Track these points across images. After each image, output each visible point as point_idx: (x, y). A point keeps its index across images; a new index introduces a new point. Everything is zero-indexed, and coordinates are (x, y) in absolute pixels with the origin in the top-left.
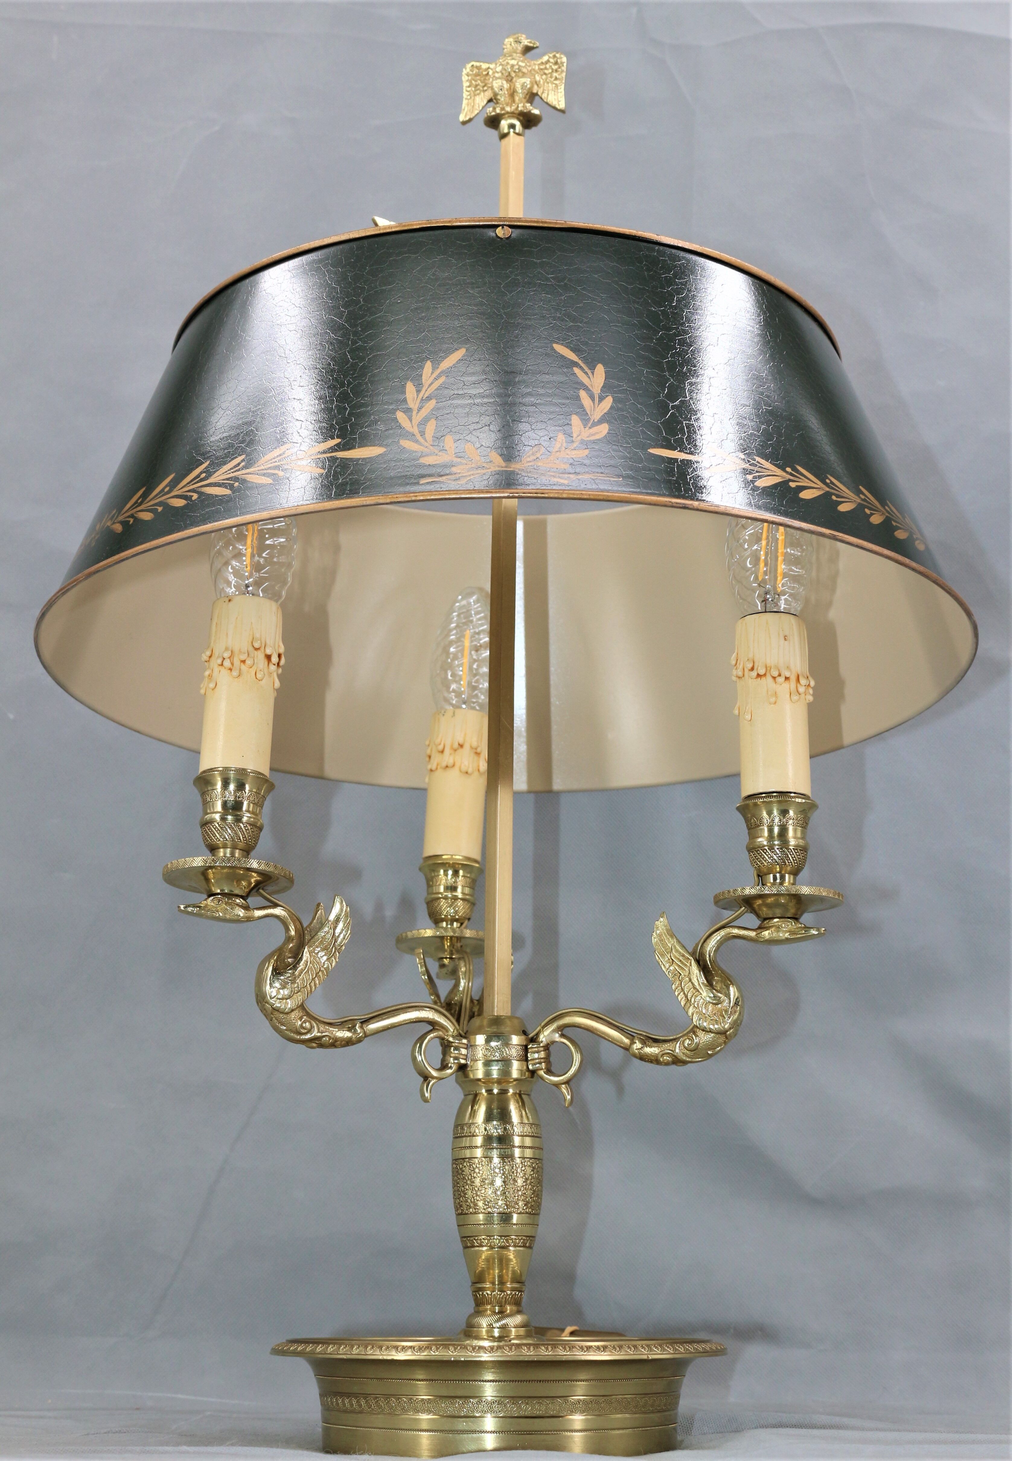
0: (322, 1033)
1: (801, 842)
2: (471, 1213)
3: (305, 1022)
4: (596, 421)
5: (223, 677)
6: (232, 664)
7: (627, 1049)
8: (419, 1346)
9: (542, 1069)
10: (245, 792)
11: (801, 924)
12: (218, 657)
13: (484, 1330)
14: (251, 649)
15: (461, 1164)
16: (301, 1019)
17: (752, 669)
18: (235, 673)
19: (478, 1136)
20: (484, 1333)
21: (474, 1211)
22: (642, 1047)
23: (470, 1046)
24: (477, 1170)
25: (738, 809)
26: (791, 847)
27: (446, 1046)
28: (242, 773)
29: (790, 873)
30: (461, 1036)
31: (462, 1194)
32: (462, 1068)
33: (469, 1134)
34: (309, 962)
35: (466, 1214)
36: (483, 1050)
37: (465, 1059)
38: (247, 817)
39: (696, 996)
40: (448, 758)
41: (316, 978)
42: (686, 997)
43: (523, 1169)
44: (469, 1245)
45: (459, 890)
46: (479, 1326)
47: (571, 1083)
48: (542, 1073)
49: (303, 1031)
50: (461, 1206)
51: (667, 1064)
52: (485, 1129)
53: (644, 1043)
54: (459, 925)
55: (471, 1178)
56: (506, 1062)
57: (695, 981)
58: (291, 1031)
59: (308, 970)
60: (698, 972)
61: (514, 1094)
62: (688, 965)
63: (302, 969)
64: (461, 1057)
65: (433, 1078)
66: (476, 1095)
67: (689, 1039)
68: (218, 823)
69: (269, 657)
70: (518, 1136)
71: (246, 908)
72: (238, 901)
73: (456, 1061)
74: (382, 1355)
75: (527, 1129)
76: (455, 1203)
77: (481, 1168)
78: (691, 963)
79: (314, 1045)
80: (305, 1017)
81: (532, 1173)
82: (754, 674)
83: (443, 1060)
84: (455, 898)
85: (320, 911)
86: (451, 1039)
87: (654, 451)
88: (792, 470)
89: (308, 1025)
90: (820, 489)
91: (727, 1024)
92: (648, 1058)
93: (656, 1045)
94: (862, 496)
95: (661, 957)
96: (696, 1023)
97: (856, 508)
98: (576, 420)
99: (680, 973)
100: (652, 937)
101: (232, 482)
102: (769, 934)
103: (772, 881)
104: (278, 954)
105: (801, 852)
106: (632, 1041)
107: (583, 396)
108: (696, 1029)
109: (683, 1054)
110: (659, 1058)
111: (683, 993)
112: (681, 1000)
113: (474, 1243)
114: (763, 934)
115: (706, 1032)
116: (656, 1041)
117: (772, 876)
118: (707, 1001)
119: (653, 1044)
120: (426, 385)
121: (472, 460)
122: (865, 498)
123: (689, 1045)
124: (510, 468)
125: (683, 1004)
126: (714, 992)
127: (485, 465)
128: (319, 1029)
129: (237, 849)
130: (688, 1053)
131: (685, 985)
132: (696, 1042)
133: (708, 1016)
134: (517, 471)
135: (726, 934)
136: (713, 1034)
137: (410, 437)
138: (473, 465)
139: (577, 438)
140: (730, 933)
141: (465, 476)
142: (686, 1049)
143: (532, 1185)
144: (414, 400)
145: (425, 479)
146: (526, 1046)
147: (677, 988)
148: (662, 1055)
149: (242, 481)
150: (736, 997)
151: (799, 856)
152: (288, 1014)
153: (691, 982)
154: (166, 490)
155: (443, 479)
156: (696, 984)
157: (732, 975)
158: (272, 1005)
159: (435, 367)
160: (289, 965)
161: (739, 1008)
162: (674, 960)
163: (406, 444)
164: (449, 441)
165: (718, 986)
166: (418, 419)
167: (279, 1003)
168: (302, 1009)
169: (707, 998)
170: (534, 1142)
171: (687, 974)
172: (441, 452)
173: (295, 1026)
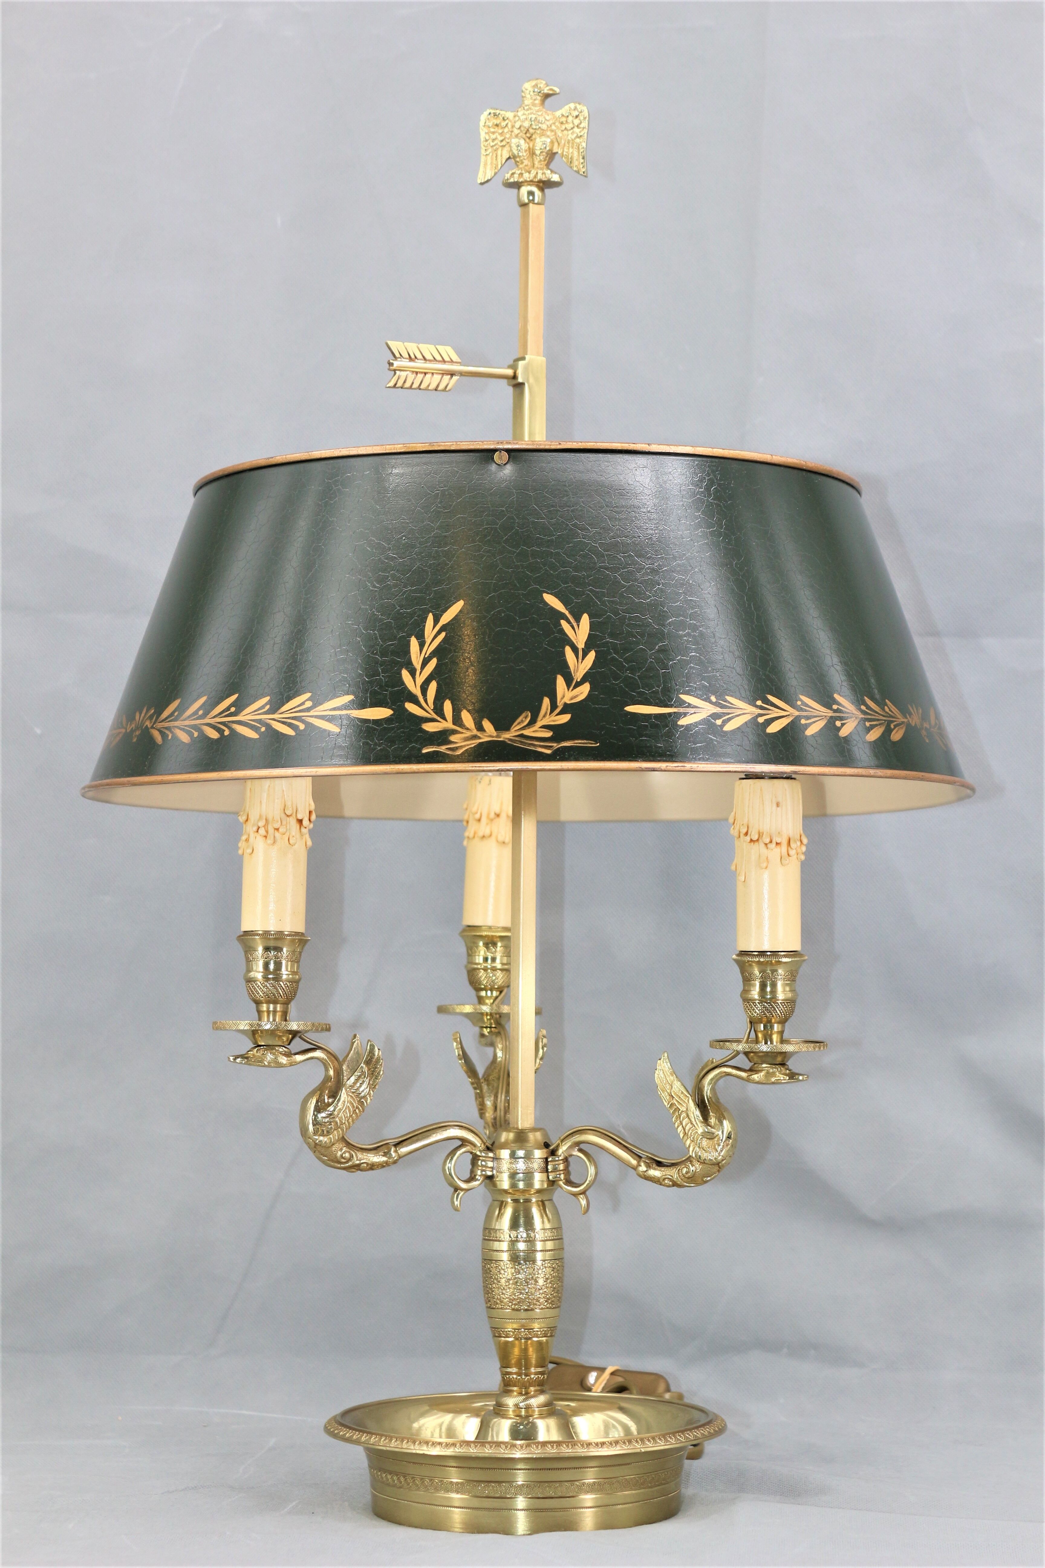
0: (360, 1160)
1: (790, 995)
2: (498, 1308)
3: (344, 1153)
4: (578, 680)
5: (259, 844)
6: (267, 832)
7: (635, 1168)
8: (446, 1443)
9: (561, 1180)
10: (284, 953)
11: (787, 1069)
12: (253, 825)
13: (511, 1410)
14: (283, 816)
15: (489, 1264)
16: (341, 1150)
17: (746, 834)
18: (270, 841)
19: (503, 1241)
20: (511, 1413)
21: (500, 1307)
22: (647, 1171)
23: (496, 1159)
24: (502, 1272)
25: (735, 960)
26: (779, 1002)
27: (475, 1159)
28: (280, 935)
29: (778, 1023)
30: (488, 1149)
31: (490, 1291)
32: (490, 1178)
33: (496, 1239)
34: (346, 1102)
35: (493, 1308)
36: (508, 1163)
37: (492, 1171)
38: (286, 975)
39: (693, 1130)
40: (484, 829)
41: (353, 1115)
42: (684, 1130)
43: (544, 1270)
44: (497, 1335)
45: (498, 961)
46: (507, 1405)
47: (587, 1193)
48: (561, 1183)
49: (343, 1160)
50: (489, 1301)
51: (669, 1186)
52: (510, 1237)
53: (648, 1166)
54: (498, 993)
55: (498, 1279)
56: (529, 1175)
57: (691, 1115)
58: (332, 1161)
59: (346, 1109)
60: (694, 1109)
61: (537, 1201)
62: (686, 1101)
63: (340, 1109)
64: (488, 1169)
65: (462, 1190)
66: (502, 1202)
67: (686, 1168)
68: (260, 982)
69: (300, 822)
70: (541, 1241)
71: (288, 1055)
72: (281, 1050)
73: (484, 1173)
74: (415, 1449)
75: (548, 1234)
76: (485, 1297)
77: (506, 1270)
78: (688, 1100)
79: (354, 1170)
80: (345, 1148)
81: (552, 1272)
82: (748, 838)
83: (472, 1172)
84: (494, 969)
85: (356, 1042)
86: (478, 1153)
87: (630, 709)
88: (762, 703)
89: (347, 1155)
90: (789, 715)
91: (720, 1155)
92: (652, 1179)
93: (659, 1168)
94: (835, 707)
95: (661, 1092)
96: (692, 1153)
97: (826, 724)
98: (560, 681)
99: (679, 1108)
100: (656, 1075)
101: (258, 725)
102: (758, 1077)
103: (762, 1029)
104: (319, 1092)
105: (789, 1004)
106: (639, 1162)
107: (568, 652)
108: (692, 1159)
109: (682, 1180)
110: (661, 1180)
111: (681, 1126)
112: (680, 1132)
113: (501, 1333)
114: (752, 1076)
115: (701, 1163)
116: (659, 1164)
117: (762, 1025)
118: (702, 1135)
119: (657, 1167)
120: (428, 641)
121: (467, 729)
122: (838, 708)
123: (687, 1173)
124: (500, 738)
125: (681, 1135)
126: (709, 1127)
127: (479, 734)
128: (357, 1157)
129: (278, 1004)
130: (686, 1180)
131: (683, 1120)
132: (693, 1171)
133: (703, 1149)
134: (506, 740)
135: (721, 1073)
136: (707, 1165)
137: (414, 700)
138: (468, 734)
139: (561, 702)
140: (725, 1072)
141: (461, 747)
142: (684, 1176)
143: (553, 1283)
144: (417, 658)
145: (427, 748)
146: (546, 1159)
147: (676, 1121)
148: (664, 1179)
149: (268, 727)
150: (729, 1132)
151: (786, 1009)
152: (329, 1147)
153: (689, 1118)
154: (201, 712)
155: (443, 749)
156: (693, 1120)
157: (726, 1110)
158: (315, 1140)
159: (436, 621)
160: (329, 1105)
161: (731, 1141)
162: (674, 1096)
163: (410, 707)
164: (448, 706)
165: (713, 1120)
166: (420, 679)
167: (321, 1138)
168: (342, 1141)
169: (702, 1133)
170: (555, 1245)
171: (685, 1110)
172: (441, 718)
173: (336, 1157)
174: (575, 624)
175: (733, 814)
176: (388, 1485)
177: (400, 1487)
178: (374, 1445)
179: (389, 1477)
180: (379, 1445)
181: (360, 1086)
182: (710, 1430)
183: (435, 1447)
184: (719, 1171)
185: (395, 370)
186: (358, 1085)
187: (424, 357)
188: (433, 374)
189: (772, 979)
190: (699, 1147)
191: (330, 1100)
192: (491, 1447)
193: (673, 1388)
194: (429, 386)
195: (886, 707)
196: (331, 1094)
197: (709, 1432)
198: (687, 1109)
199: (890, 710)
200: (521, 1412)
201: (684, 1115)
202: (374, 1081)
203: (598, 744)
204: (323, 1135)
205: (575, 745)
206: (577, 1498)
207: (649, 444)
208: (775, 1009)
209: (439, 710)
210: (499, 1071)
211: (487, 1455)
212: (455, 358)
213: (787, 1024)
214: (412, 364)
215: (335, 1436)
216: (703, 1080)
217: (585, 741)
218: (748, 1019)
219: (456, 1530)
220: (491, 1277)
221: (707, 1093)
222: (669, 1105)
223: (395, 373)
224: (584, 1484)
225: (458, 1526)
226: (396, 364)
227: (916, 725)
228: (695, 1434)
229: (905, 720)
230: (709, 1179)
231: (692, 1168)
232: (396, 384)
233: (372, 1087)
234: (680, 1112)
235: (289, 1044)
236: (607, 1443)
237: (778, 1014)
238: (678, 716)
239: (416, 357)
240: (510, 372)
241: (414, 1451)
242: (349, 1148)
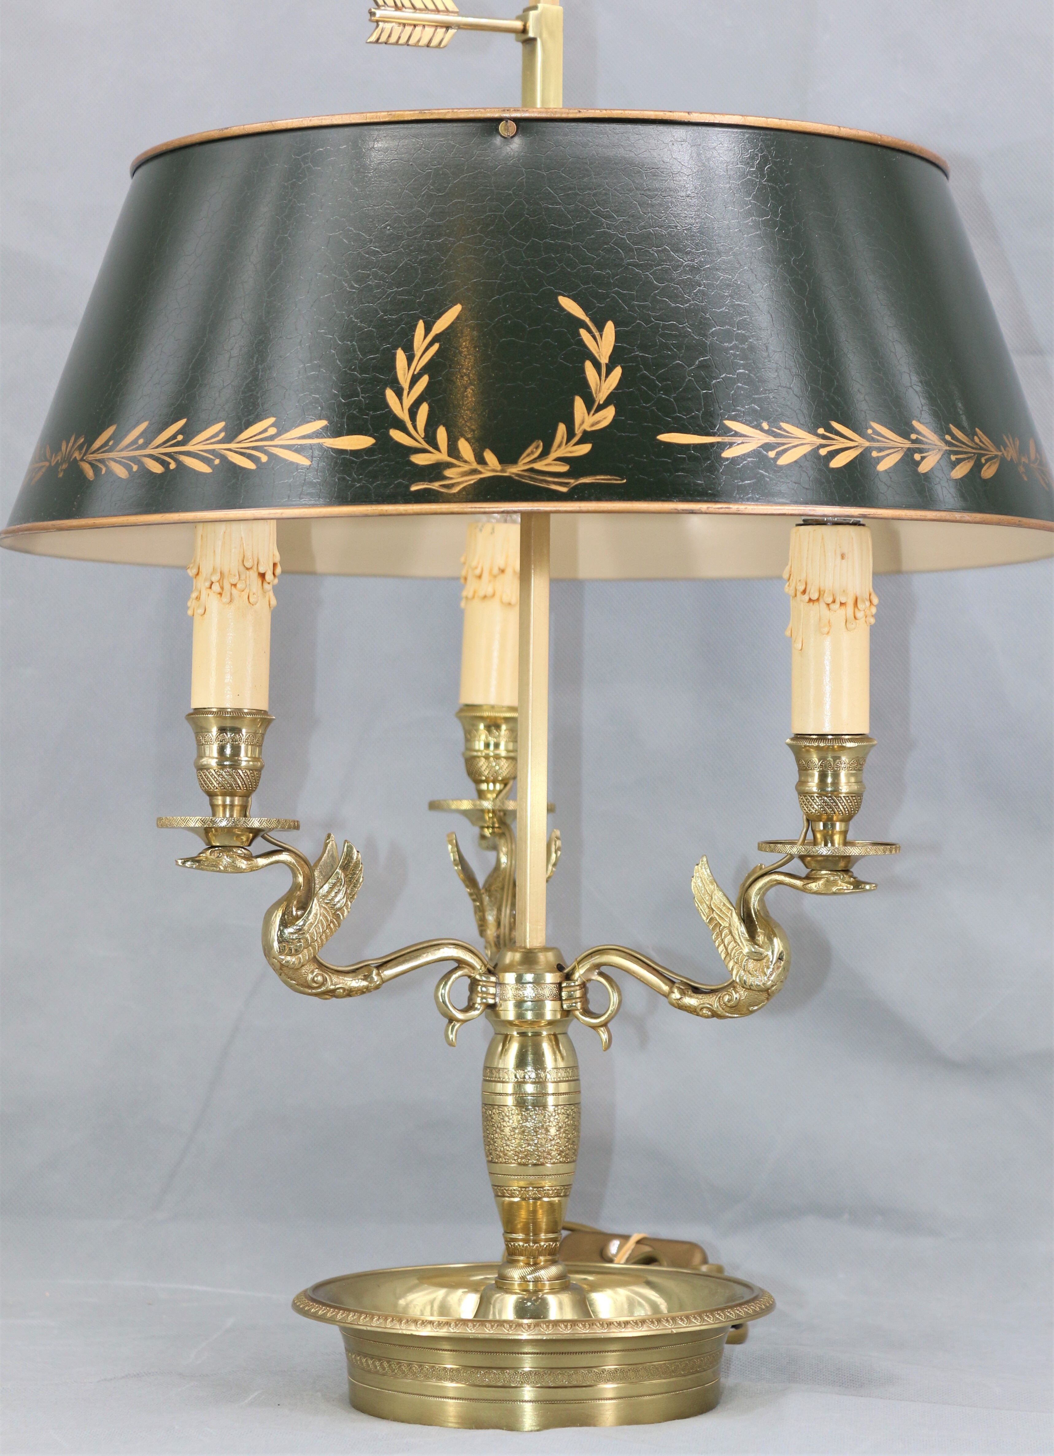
0: (335, 985)
1: (855, 787)
2: (501, 1163)
3: (316, 976)
4: (601, 402)
5: (213, 603)
6: (222, 588)
7: (666, 996)
8: (439, 1322)
9: (578, 1010)
10: (243, 735)
11: (850, 877)
12: (206, 580)
13: (516, 1283)
14: (242, 568)
15: (491, 1110)
16: (312, 972)
17: (803, 592)
18: (226, 599)
19: (507, 1082)
20: (516, 1287)
21: (504, 1161)
22: (680, 998)
23: (499, 984)
24: (506, 1119)
25: (789, 745)
26: (842, 795)
27: (474, 984)
28: (238, 714)
29: (842, 821)
30: (490, 972)
31: (492, 1142)
32: (492, 1007)
33: (499, 1080)
34: (319, 915)
35: (495, 1163)
36: (513, 989)
37: (494, 999)
38: (246, 761)
39: (736, 950)
40: (485, 587)
41: (327, 931)
42: (726, 949)
43: (557, 1117)
44: (500, 1194)
45: (502, 747)
46: (512, 1279)
47: (609, 1025)
48: (577, 1013)
49: (315, 985)
50: (491, 1154)
51: (708, 1017)
52: (516, 1077)
53: (683, 993)
54: (502, 786)
55: (500, 1127)
56: (538, 1004)
57: (734, 932)
58: (302, 986)
59: (318, 923)
60: (739, 924)
61: (549, 1035)
62: (728, 915)
63: (311, 923)
64: (490, 996)
65: (458, 1021)
66: (506, 1036)
67: (729, 995)
68: (214, 770)
70: (553, 1082)
71: (249, 858)
72: (239, 852)
73: (484, 1001)
74: (401, 1329)
75: (561, 1074)
76: (485, 1149)
77: (511, 1117)
78: (731, 915)
79: (327, 997)
80: (317, 970)
81: (566, 1120)
82: (806, 598)
83: (470, 999)
84: (497, 757)
85: (331, 843)
86: (478, 977)
87: (664, 437)
88: (825, 431)
89: (320, 978)
90: (857, 446)
91: (769, 980)
92: (688, 1008)
93: (695, 995)
94: (913, 436)
95: (699, 904)
96: (736, 978)
97: (902, 458)
98: (579, 403)
99: (721, 923)
100: (693, 884)
101: (211, 457)
102: (816, 886)
103: (822, 828)
104: (285, 903)
105: (854, 798)
106: (671, 988)
107: (589, 368)
108: (735, 985)
109: (723, 1009)
110: (698, 1010)
111: (722, 945)
112: (722, 952)
113: (504, 1193)
114: (809, 885)
115: (746, 989)
116: (696, 990)
117: (821, 824)
118: (748, 956)
119: (693, 994)
120: (418, 353)
121: (466, 462)
122: (917, 438)
123: (729, 1001)
124: (505, 472)
125: (723, 956)
126: (756, 946)
127: (479, 468)
128: (332, 981)
129: (236, 796)
130: (728, 1009)
131: (725, 937)
132: (736, 998)
133: (749, 972)
134: (513, 476)
135: (771, 881)
136: (754, 992)
137: (401, 426)
138: (466, 468)
139: (579, 428)
140: (776, 880)
141: (459, 483)
142: (726, 1005)
143: (567, 1132)
144: (405, 375)
145: (417, 485)
146: (560, 984)
147: (716, 939)
148: (702, 1009)
149: (223, 458)
150: (780, 952)
151: (850, 804)
152: (298, 969)
153: (732, 935)
154: (141, 441)
155: (435, 486)
156: (737, 937)
157: (778, 926)
158: (281, 960)
159: (428, 330)
160: (298, 918)
161: (782, 963)
162: (714, 909)
163: (396, 435)
164: (442, 434)
165: (761, 938)
166: (408, 401)
167: (289, 958)
168: (314, 962)
169: (748, 953)
170: (569, 1087)
171: (728, 925)
172: (433, 448)
173: (306, 981)
174: (597, 334)
175: (788, 568)
176: (369, 1372)
177: (384, 1375)
178: (352, 1324)
179: (370, 1362)
180: (358, 1325)
181: (336, 896)
182: (755, 1308)
183: (425, 1326)
184: (768, 999)
185: (377, 22)
186: (333, 894)
187: (413, 5)
188: (424, 26)
189: (833, 768)
190: (744, 970)
191: (299, 913)
192: (492, 1326)
193: (711, 1260)
194: (419, 41)
195: (976, 438)
196: (301, 905)
197: (754, 1311)
198: (730, 925)
199: (981, 441)
200: (528, 1285)
201: (726, 931)
202: (352, 890)
203: (625, 481)
204: (290, 954)
205: (597, 481)
206: (595, 1388)
207: (688, 113)
208: (837, 805)
209: (431, 438)
210: (504, 879)
211: (487, 1336)
212: (451, 6)
213: (851, 823)
214: (398, 14)
215: (306, 1313)
216: (750, 889)
217: (609, 477)
218: (805, 817)
219: (450, 1425)
220: (493, 1126)
221: (754, 905)
222: (708, 920)
223: (378, 26)
224: (603, 1371)
225: (453, 1421)
226: (379, 13)
227: (1012, 459)
228: (738, 1312)
229: (999, 453)
230: (756, 1008)
231: (735, 996)
232: (378, 39)
233: (350, 896)
234: (721, 928)
235: (249, 845)
236: (631, 1322)
237: (841, 810)
238: (722, 446)
239: (403, 5)
240: (518, 24)
241: (400, 1332)
242: (322, 970)
